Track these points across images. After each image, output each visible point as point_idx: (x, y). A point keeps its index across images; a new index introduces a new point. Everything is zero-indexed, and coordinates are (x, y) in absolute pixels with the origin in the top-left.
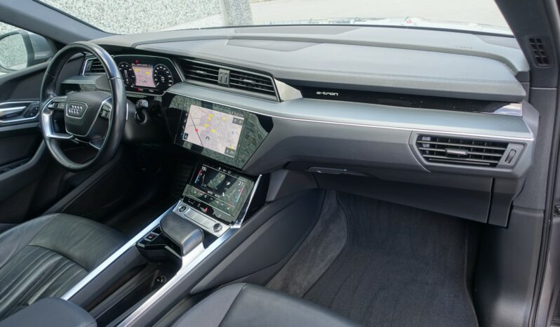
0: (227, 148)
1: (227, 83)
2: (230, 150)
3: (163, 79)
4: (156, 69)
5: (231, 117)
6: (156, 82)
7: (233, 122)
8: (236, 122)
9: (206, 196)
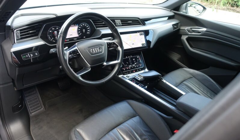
0: (142, 44)
1: (121, 25)
2: (143, 44)
3: (84, 30)
4: (80, 26)
5: (138, 34)
6: (79, 34)
7: (140, 35)
8: (142, 34)
9: (130, 68)
